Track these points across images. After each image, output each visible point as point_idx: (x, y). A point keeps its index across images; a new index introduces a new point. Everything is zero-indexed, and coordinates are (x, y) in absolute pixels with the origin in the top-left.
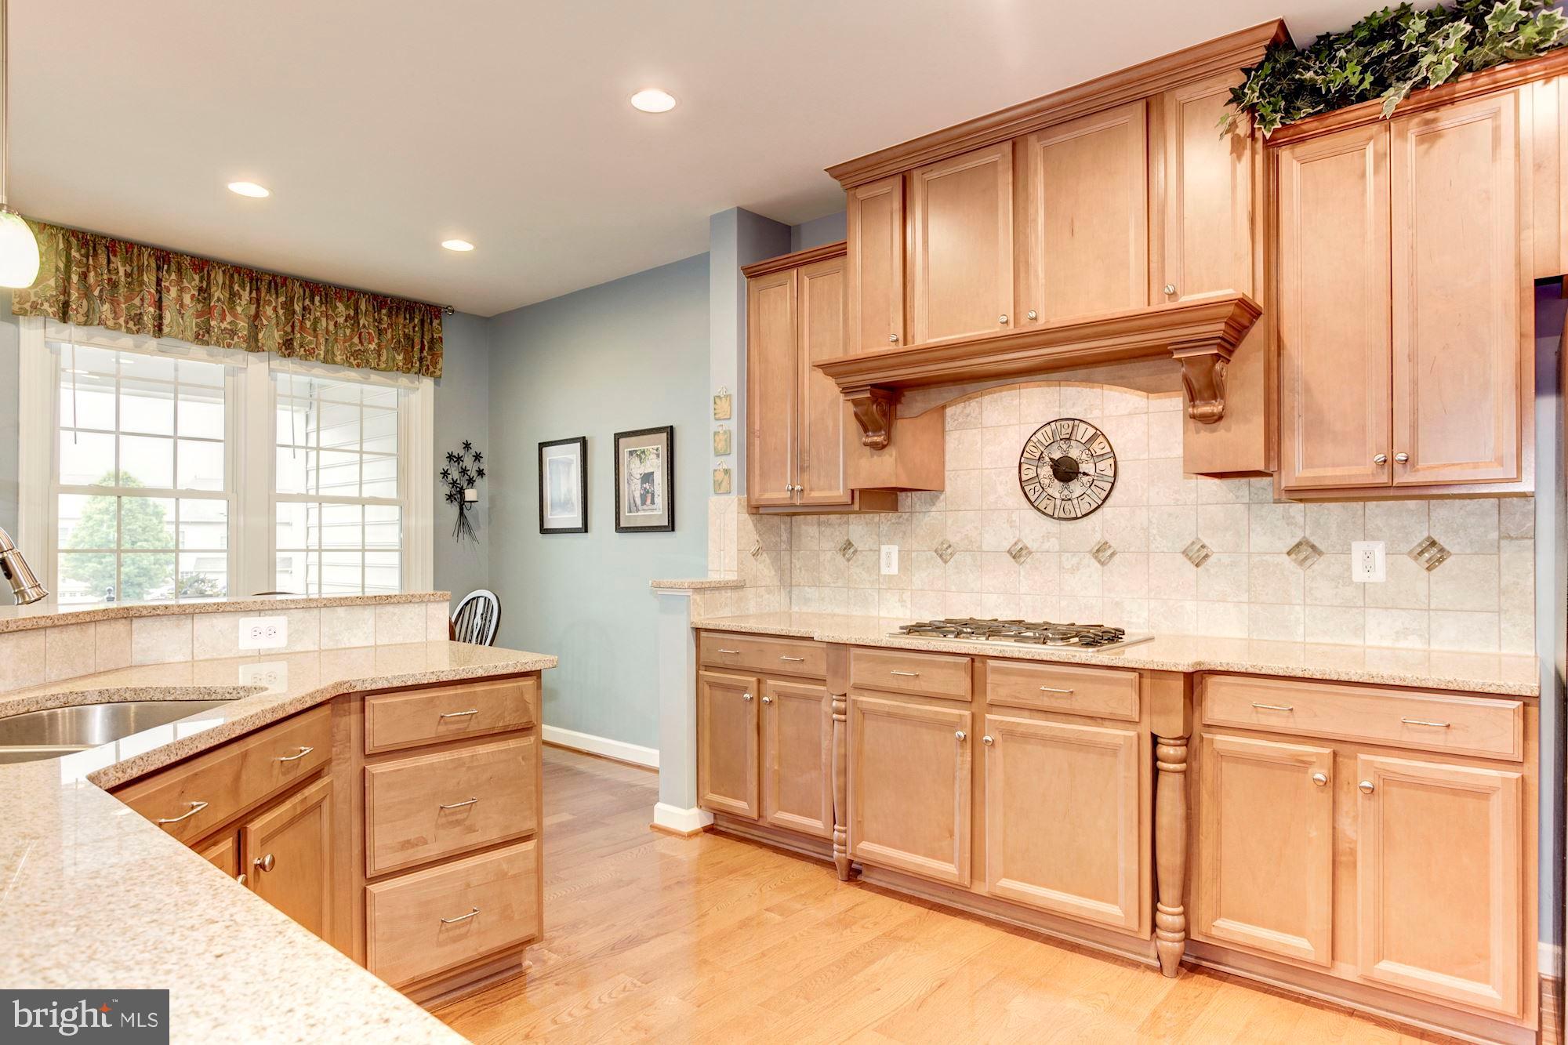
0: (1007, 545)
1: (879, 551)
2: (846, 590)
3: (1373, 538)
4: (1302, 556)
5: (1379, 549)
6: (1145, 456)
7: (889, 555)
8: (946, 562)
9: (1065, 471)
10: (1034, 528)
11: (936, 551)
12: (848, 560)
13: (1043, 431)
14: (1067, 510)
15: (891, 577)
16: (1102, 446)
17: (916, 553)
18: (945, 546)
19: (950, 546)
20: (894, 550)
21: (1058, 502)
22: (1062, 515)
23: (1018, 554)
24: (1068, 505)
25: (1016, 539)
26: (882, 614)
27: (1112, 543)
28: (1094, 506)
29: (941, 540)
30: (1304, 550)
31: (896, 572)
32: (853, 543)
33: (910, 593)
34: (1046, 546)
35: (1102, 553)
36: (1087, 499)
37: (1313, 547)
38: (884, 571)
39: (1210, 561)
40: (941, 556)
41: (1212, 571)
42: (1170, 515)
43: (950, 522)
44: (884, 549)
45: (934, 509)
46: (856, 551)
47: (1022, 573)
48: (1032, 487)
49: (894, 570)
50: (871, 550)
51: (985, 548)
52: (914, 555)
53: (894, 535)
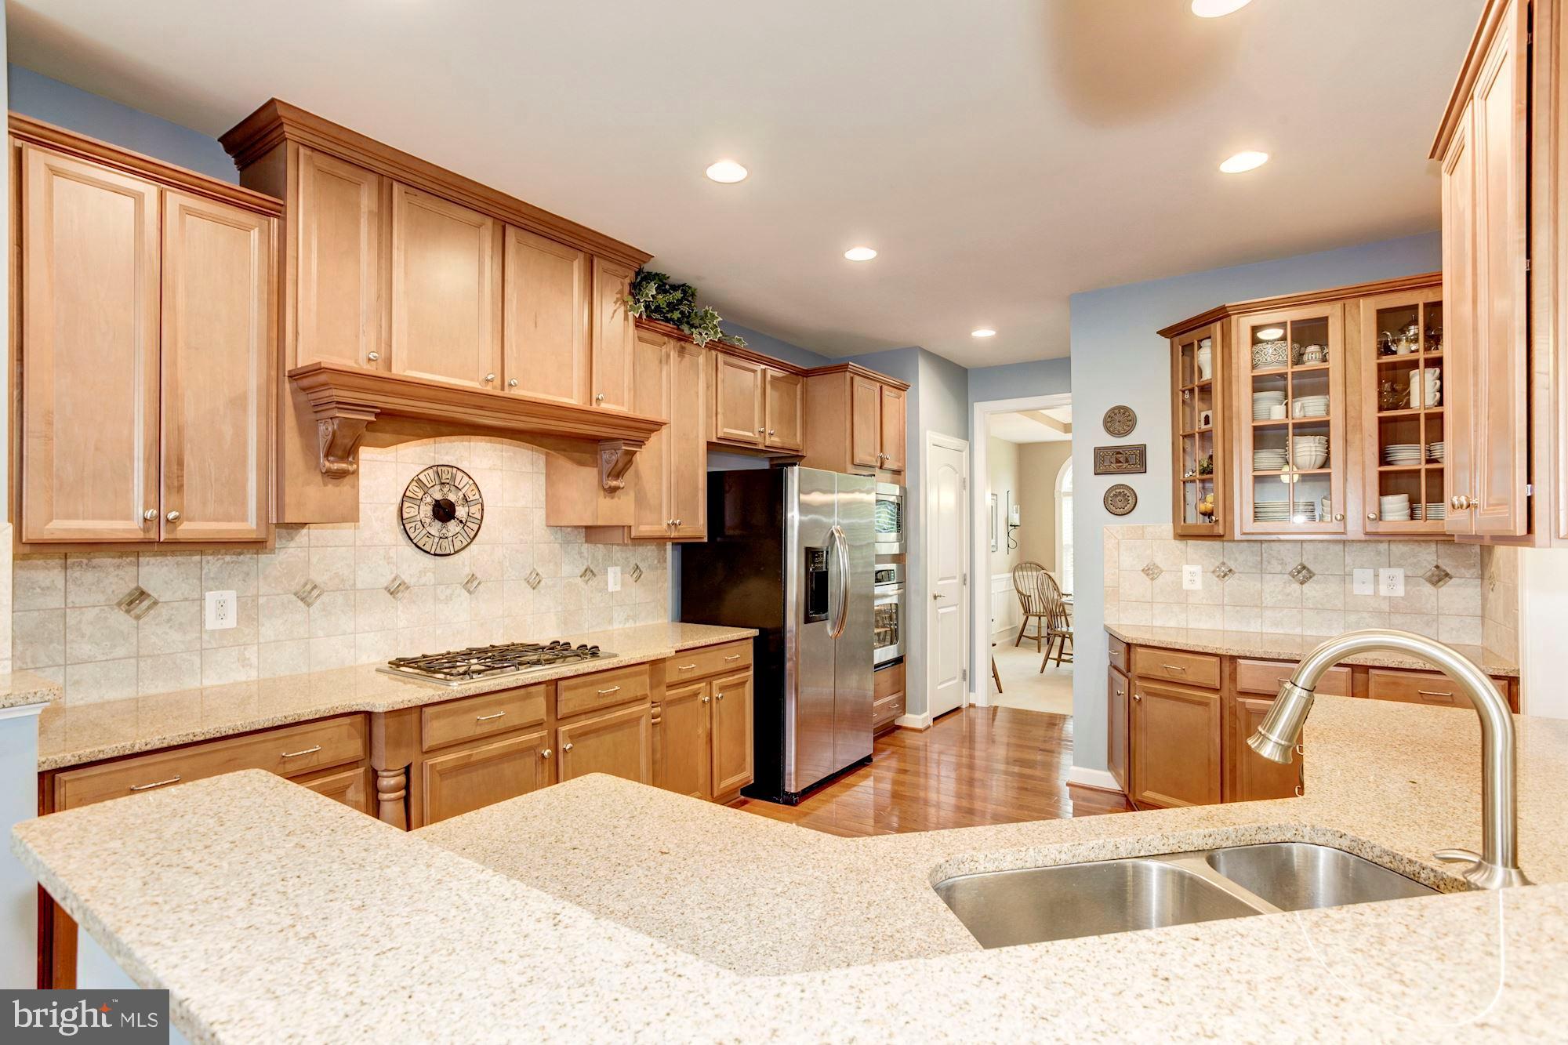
0: (385, 581)
1: (202, 599)
2: (133, 661)
3: (617, 565)
4: (587, 578)
5: (618, 569)
6: (500, 504)
7: (221, 604)
8: (309, 605)
9: (444, 512)
10: (413, 565)
11: (295, 594)
12: (138, 618)
13: (426, 473)
14: (443, 547)
15: (224, 632)
16: (473, 493)
17: (265, 598)
18: (309, 587)
19: (315, 587)
20: (230, 596)
21: (436, 540)
22: (438, 552)
23: (395, 590)
24: (444, 543)
25: (393, 576)
26: (207, 683)
27: (478, 575)
28: (465, 543)
29: (303, 581)
30: (588, 573)
31: (234, 624)
32: (150, 592)
33: (255, 648)
34: (422, 581)
35: (471, 584)
36: (460, 538)
37: (592, 571)
38: (211, 623)
39: (542, 583)
40: (302, 600)
41: (542, 592)
42: (517, 551)
43: (314, 560)
44: (211, 597)
45: (292, 544)
46: (156, 603)
47: (400, 608)
48: (413, 524)
49: (231, 622)
50: (186, 600)
51: (359, 585)
52: (262, 600)
53: (229, 577)
